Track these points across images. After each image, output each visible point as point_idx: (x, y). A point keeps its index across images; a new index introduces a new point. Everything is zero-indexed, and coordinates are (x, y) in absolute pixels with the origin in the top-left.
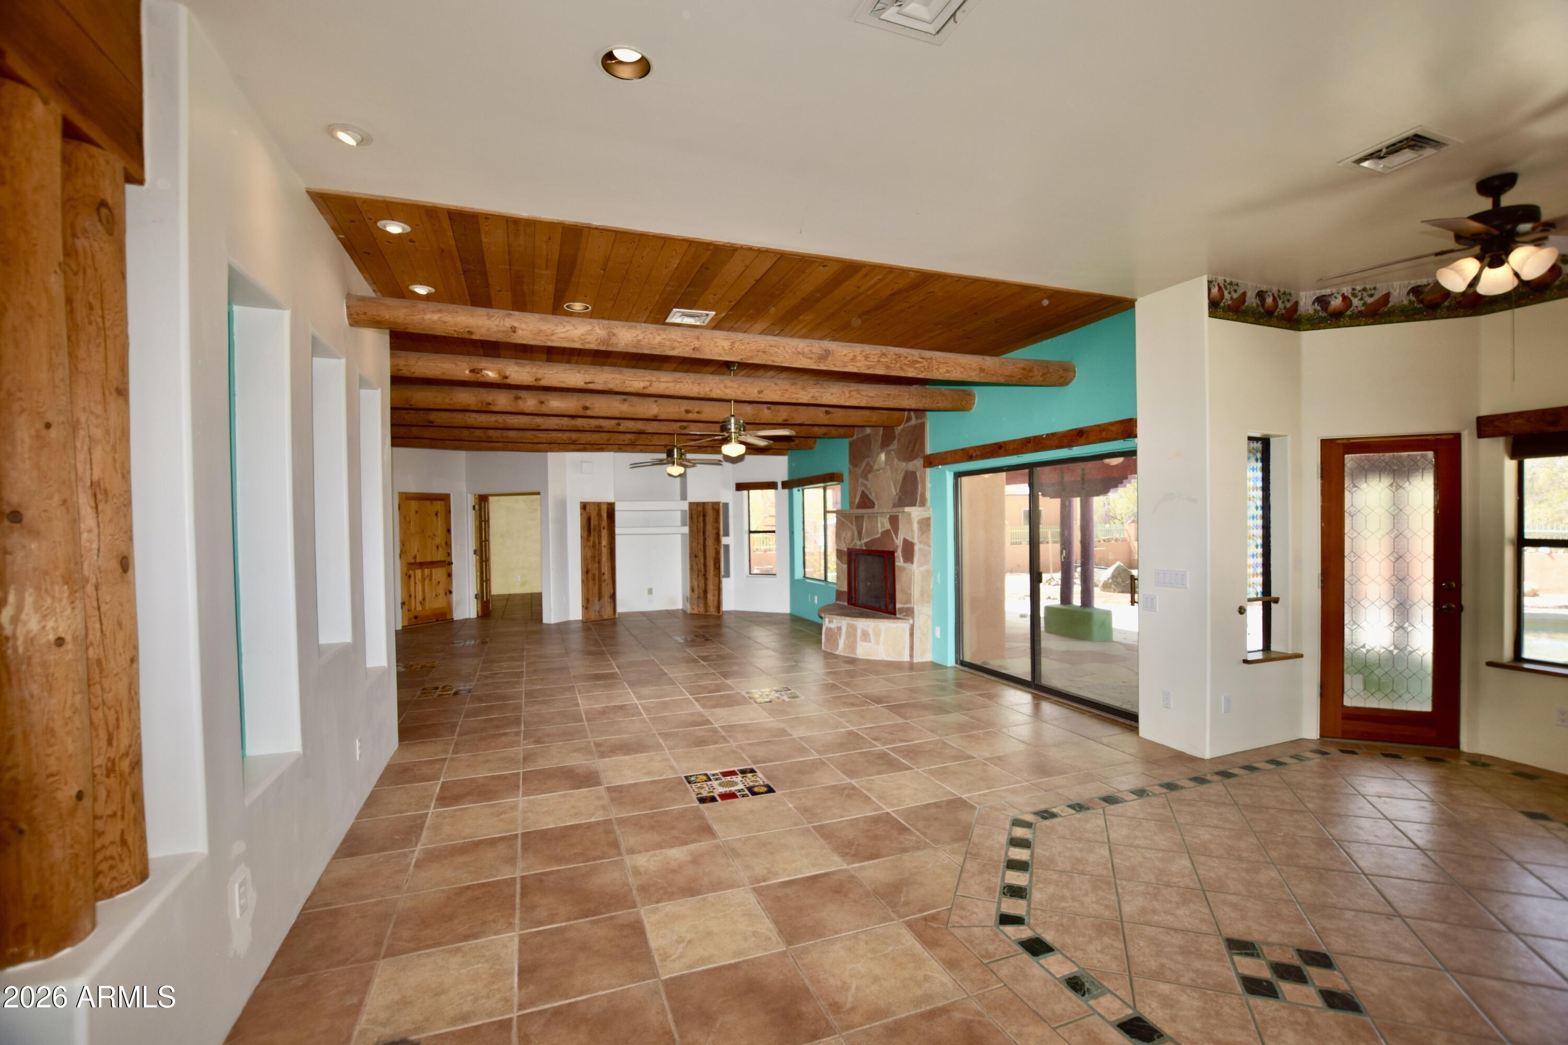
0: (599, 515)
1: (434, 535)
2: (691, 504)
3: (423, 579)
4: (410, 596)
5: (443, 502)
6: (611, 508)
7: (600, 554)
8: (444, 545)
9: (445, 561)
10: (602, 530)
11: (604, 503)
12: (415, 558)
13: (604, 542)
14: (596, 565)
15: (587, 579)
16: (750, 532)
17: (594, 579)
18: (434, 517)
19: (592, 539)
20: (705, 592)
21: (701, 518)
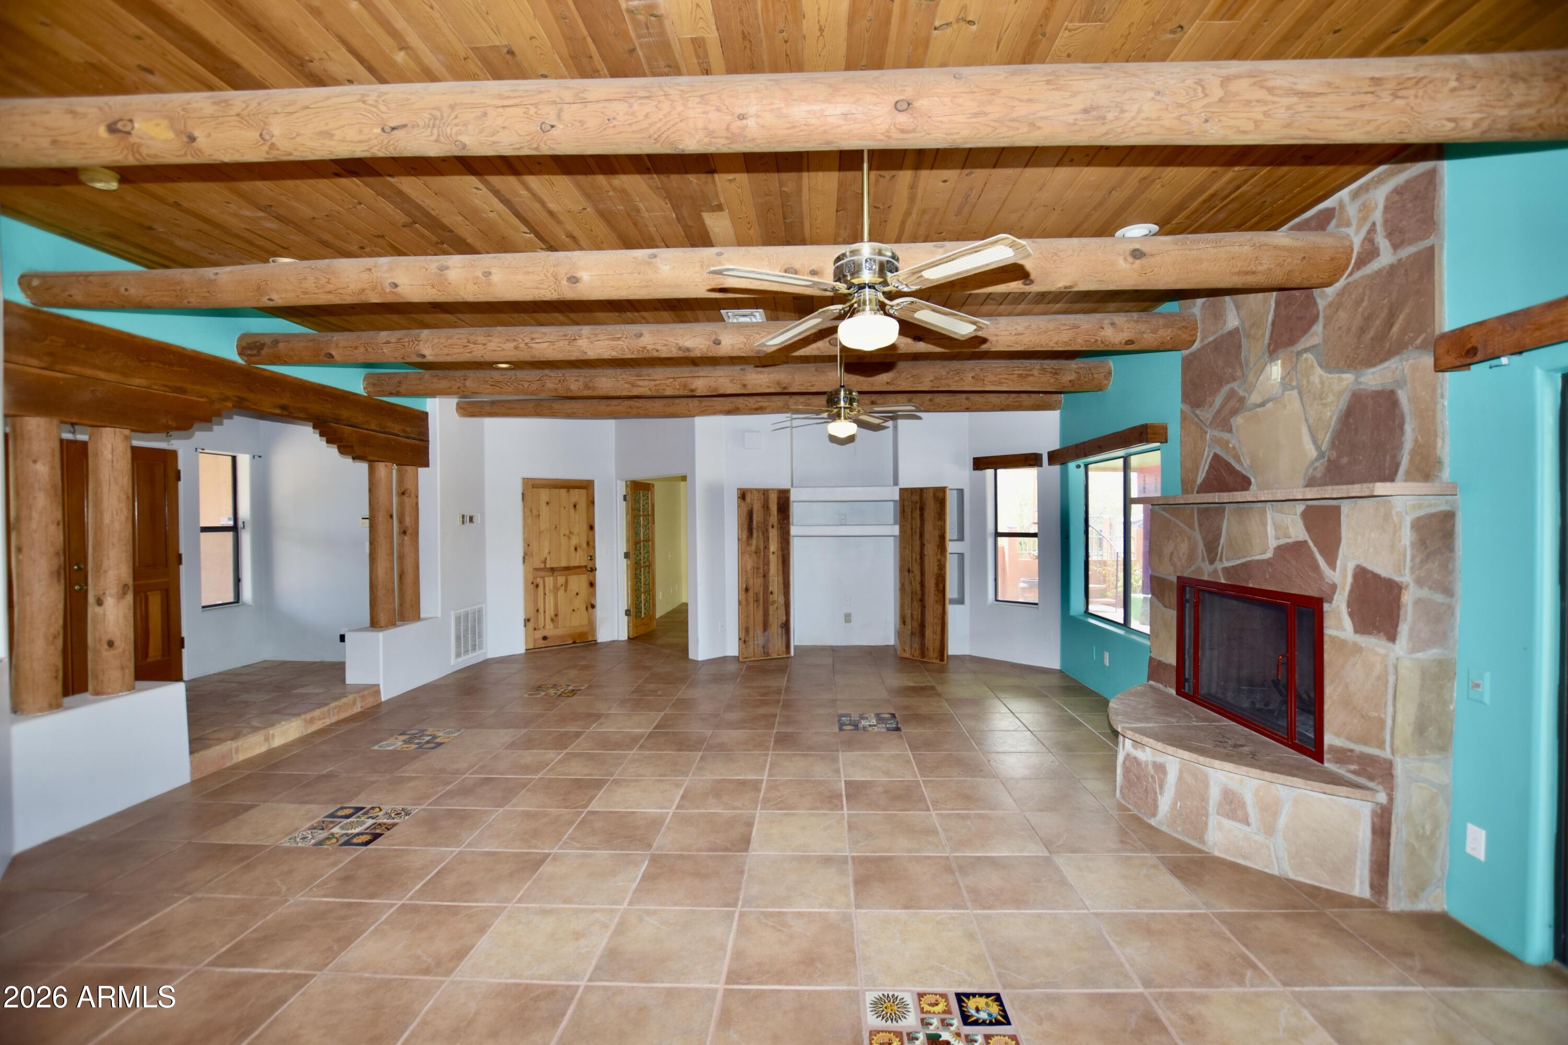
0: (766, 507)
1: (570, 533)
2: (902, 491)
3: (556, 589)
4: (538, 611)
5: (583, 492)
6: (784, 501)
7: (767, 563)
8: (584, 545)
9: (586, 567)
10: (770, 529)
11: (773, 490)
12: (545, 562)
13: (773, 547)
14: (760, 581)
15: (747, 600)
16: (998, 534)
17: (757, 601)
18: (572, 510)
19: (754, 542)
20: (922, 626)
21: (917, 514)
